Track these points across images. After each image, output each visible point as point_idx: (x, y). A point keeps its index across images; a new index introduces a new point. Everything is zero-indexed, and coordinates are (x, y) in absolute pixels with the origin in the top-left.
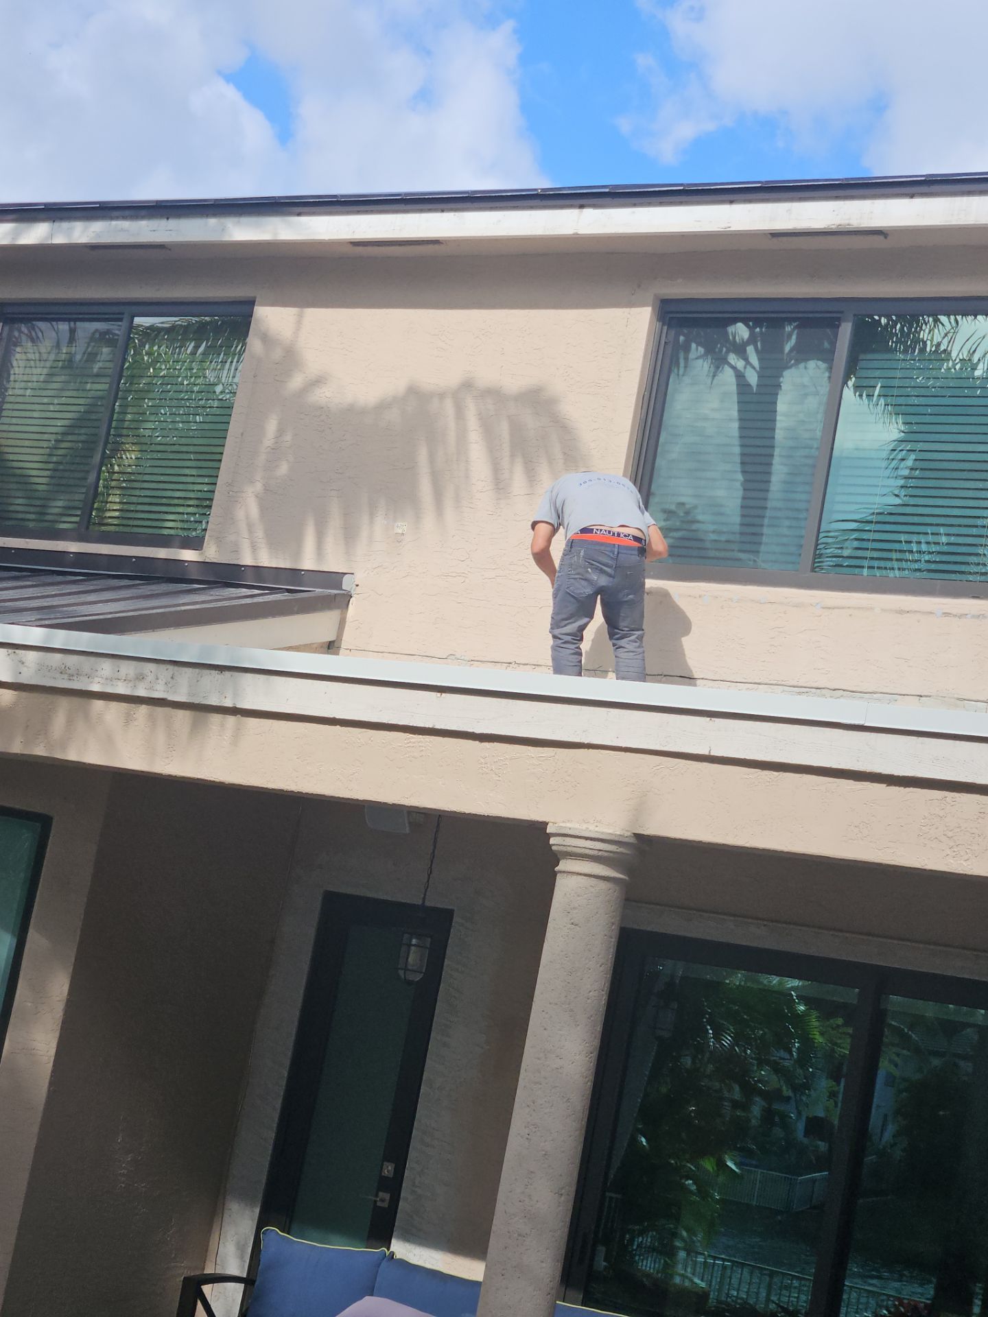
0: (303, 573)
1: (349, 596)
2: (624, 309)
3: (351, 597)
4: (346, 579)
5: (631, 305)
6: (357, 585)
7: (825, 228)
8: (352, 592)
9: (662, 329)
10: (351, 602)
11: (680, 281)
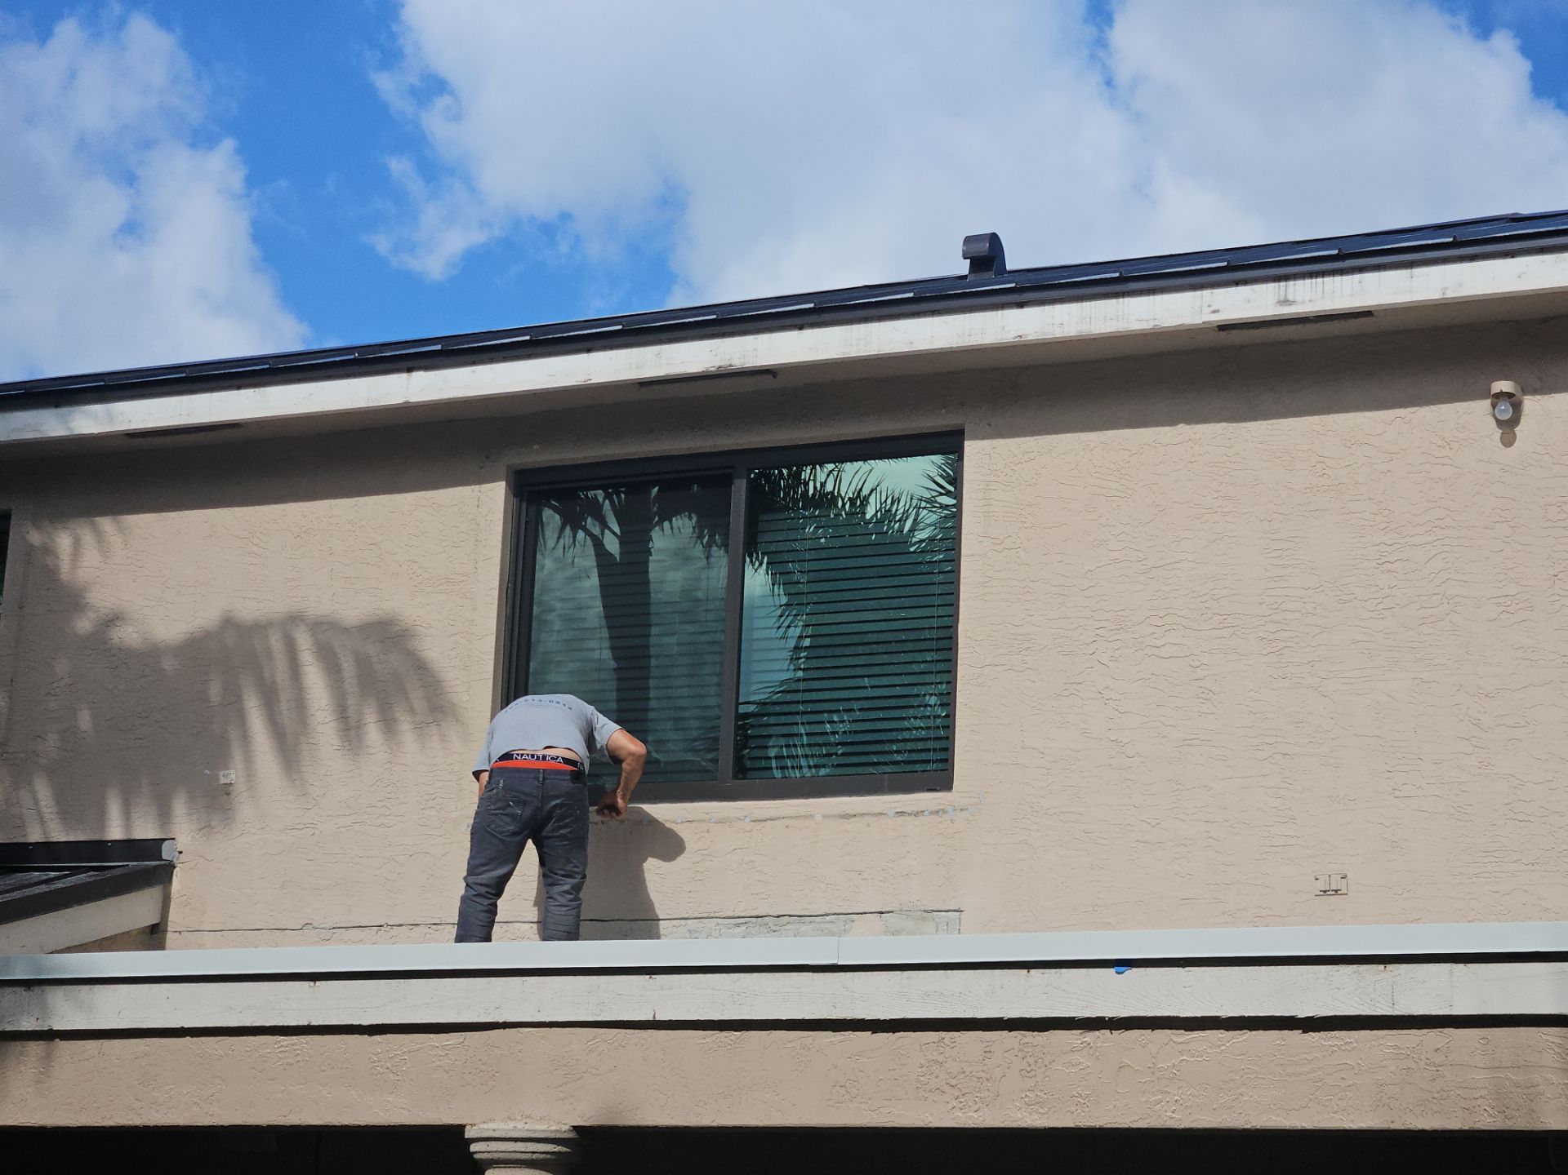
0: (110, 844)
1: (170, 867)
2: (473, 487)
3: (175, 867)
4: (165, 846)
5: (480, 480)
6: (181, 853)
7: (703, 371)
8: (175, 860)
9: (520, 505)
10: (175, 873)
11: (536, 447)
